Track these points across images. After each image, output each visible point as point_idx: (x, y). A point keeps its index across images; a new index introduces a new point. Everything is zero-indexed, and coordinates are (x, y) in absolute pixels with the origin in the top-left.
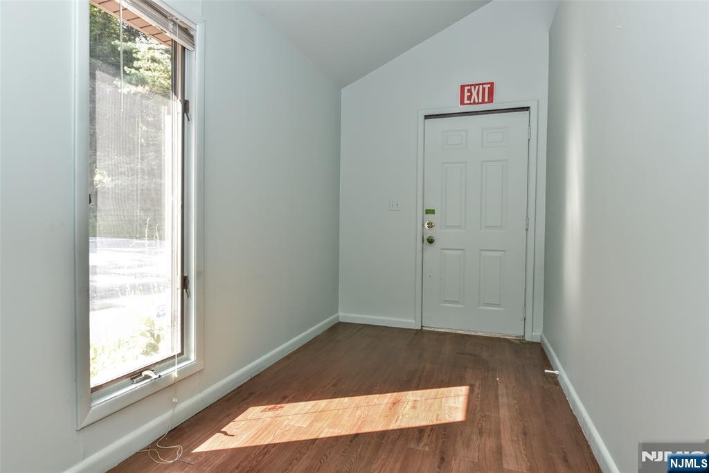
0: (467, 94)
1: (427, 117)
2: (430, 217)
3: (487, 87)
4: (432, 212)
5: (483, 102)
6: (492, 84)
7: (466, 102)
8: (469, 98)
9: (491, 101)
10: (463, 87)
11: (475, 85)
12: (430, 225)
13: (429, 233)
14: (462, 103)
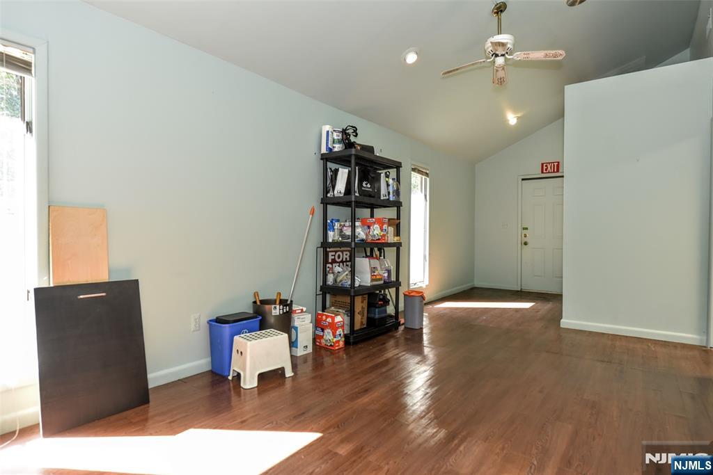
0: (545, 168)
1: (523, 180)
2: (525, 231)
3: (556, 164)
4: (527, 229)
5: (554, 172)
6: (558, 162)
7: (544, 171)
8: (546, 170)
9: (558, 171)
10: (542, 164)
11: (549, 163)
12: (525, 236)
13: (525, 240)
14: (542, 172)
